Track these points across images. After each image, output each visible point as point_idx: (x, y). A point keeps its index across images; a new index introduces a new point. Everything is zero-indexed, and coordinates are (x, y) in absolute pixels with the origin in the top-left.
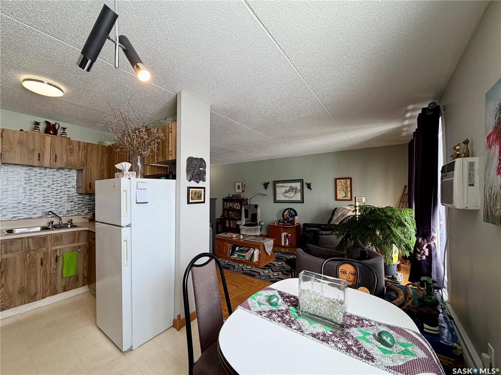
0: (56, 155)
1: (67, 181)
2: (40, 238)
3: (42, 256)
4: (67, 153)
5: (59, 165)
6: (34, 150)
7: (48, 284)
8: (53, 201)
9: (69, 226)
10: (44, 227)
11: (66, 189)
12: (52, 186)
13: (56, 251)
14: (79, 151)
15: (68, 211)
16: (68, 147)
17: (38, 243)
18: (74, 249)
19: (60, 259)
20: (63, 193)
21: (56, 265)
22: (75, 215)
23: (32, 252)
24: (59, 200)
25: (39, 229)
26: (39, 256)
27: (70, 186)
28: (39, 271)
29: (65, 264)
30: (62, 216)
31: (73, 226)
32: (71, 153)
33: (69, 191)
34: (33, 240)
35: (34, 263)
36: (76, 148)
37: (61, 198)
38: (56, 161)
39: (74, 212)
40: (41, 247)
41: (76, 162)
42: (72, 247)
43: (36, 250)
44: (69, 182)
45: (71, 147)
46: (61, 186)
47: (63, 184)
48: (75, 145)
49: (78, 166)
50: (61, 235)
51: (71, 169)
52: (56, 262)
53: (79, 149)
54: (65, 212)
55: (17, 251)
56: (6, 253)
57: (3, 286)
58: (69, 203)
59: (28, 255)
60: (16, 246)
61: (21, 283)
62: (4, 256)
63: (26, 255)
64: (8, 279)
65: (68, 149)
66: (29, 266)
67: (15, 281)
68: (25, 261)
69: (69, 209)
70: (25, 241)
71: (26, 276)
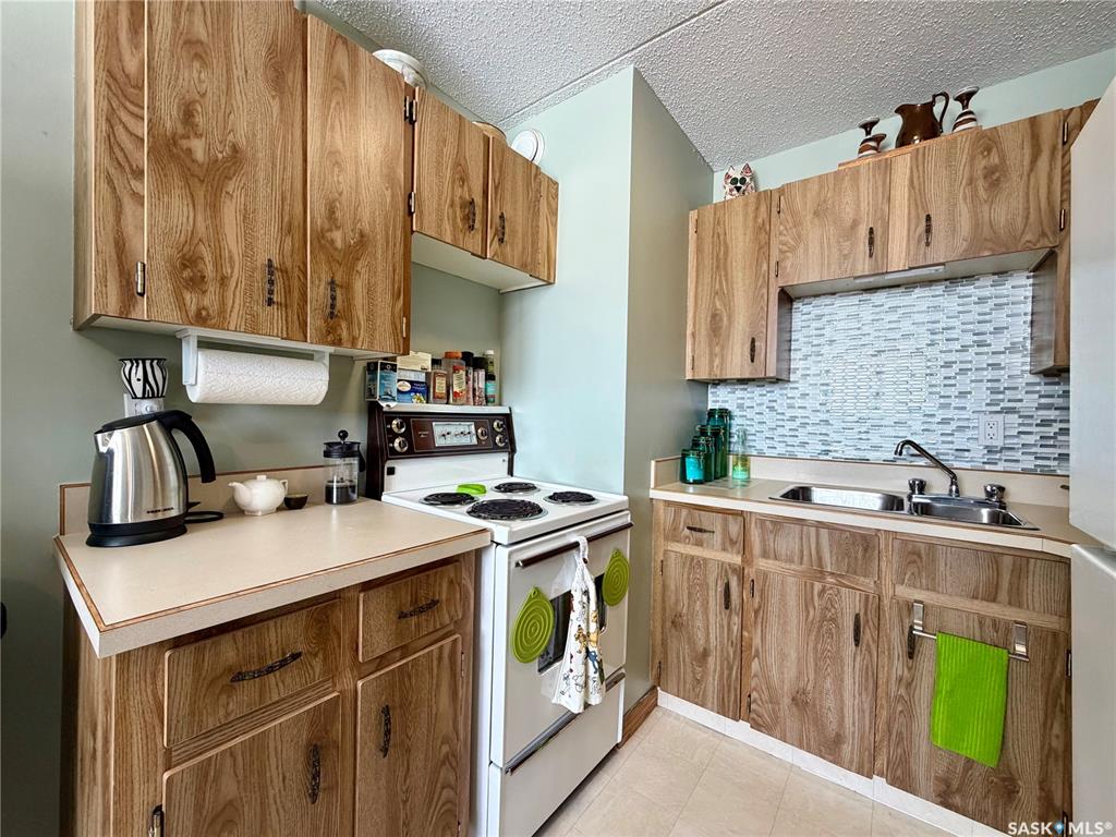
0: (928, 218)
1: (989, 327)
2: (853, 535)
3: (858, 607)
4: (975, 195)
5: (943, 249)
7: (882, 725)
9: (985, 512)
10: (895, 497)
12: (930, 352)
13: (910, 607)
15: (990, 450)
16: (981, 163)
17: (847, 555)
18: (990, 633)
19: (925, 650)
21: (910, 669)
22: (1025, 472)
23: (830, 579)
24: (955, 402)
25: (875, 502)
26: (849, 605)
28: (848, 660)
29: (945, 686)
30: (968, 466)
31: (1002, 520)
32: (994, 185)
33: (996, 366)
34: (830, 535)
35: (833, 620)
36: (1018, 156)
37: (963, 394)
38: (928, 244)
39: (1018, 455)
40: (855, 573)
41: (1019, 221)
42: (981, 620)
43: (841, 576)
45: (995, 159)
46: (964, 349)
47: (969, 339)
48: (1014, 142)
49: (1028, 237)
50: (932, 545)
51: (1002, 273)
52: (911, 655)
54: (978, 453)
55: (791, 561)
56: (765, 555)
57: (757, 655)
58: (1000, 417)
59: (818, 586)
60: (787, 543)
61: (800, 674)
62: (763, 564)
63: (812, 585)
64: (768, 637)
65: (979, 173)
66: (822, 626)
67: (783, 656)
68: (808, 603)
69: (999, 443)
70: (808, 533)
71: (811, 656)
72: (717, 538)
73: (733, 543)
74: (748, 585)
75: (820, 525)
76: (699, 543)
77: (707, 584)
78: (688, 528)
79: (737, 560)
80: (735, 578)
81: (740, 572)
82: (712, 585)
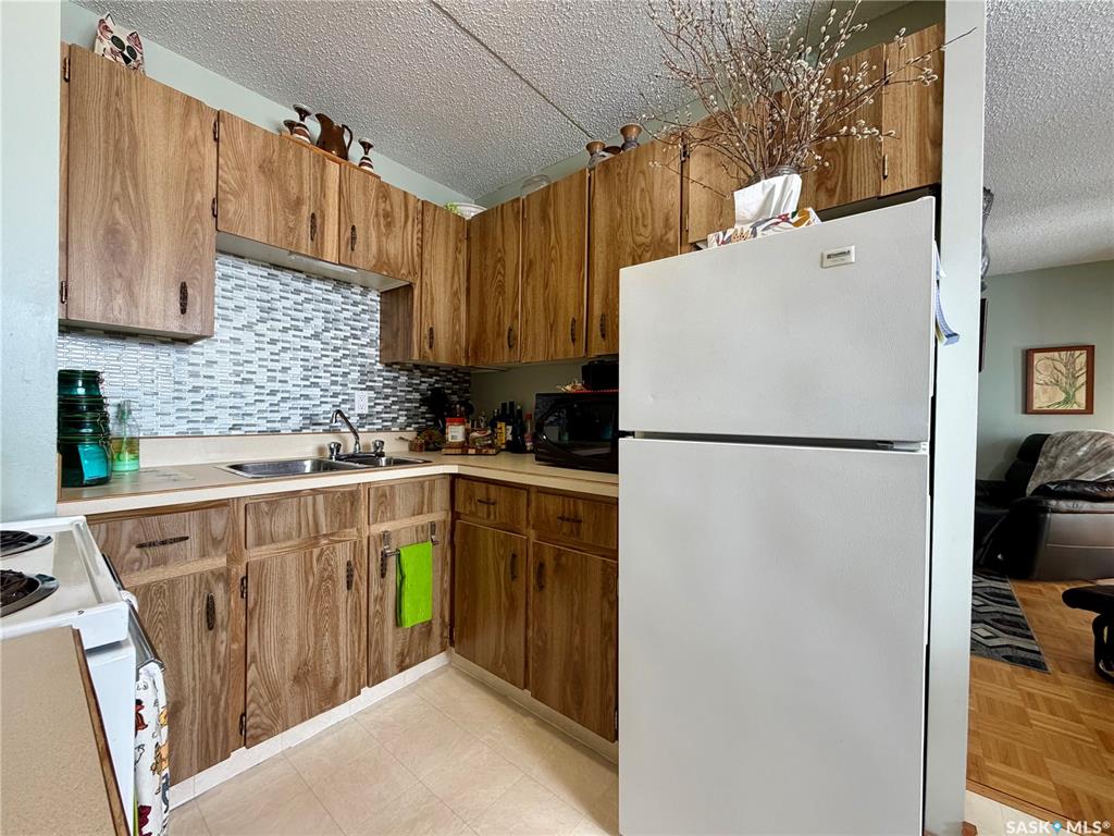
0: (353, 228)
2: (343, 493)
3: (349, 556)
4: (379, 225)
6: (299, 202)
14: (406, 222)
16: (382, 207)
17: (339, 513)
18: (421, 535)
21: (381, 586)
23: (324, 541)
26: (343, 554)
28: (342, 606)
29: (408, 582)
32: (389, 225)
34: (326, 499)
35: (330, 577)
36: (399, 214)
38: (352, 249)
40: (345, 528)
41: (400, 259)
42: (416, 528)
43: (332, 534)
45: (388, 207)
48: (397, 200)
49: (403, 271)
52: (383, 575)
55: (289, 537)
56: (260, 542)
57: (254, 660)
59: (316, 552)
60: (284, 521)
61: (301, 647)
62: (254, 554)
63: (311, 552)
64: (267, 632)
65: (381, 212)
66: (318, 590)
67: (283, 641)
68: (308, 571)
69: (366, 411)
70: (306, 503)
71: (311, 622)
72: (193, 543)
73: (216, 542)
74: (237, 588)
75: (315, 492)
76: (162, 562)
77: (179, 614)
78: (141, 546)
79: (220, 562)
80: (221, 585)
81: (223, 576)
82: (184, 611)
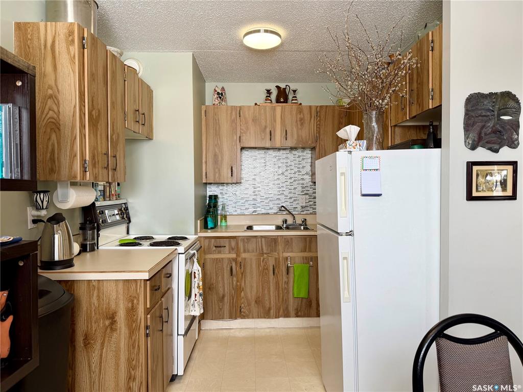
0: (286, 131)
1: (301, 166)
2: (272, 238)
3: (274, 262)
4: (297, 124)
5: (289, 143)
6: (266, 127)
7: (281, 300)
8: (286, 193)
9: (302, 227)
10: (279, 226)
11: (301, 177)
12: (286, 174)
13: (287, 258)
14: (310, 120)
15: (302, 207)
16: (299, 116)
17: (270, 246)
18: (305, 261)
19: (291, 270)
20: (297, 182)
21: (287, 278)
22: (311, 214)
23: (265, 256)
24: (293, 191)
25: (273, 228)
26: (271, 262)
27: (304, 172)
28: (271, 281)
29: (296, 278)
30: (297, 213)
31: (306, 229)
32: (302, 124)
33: (303, 179)
34: (265, 239)
35: (267, 269)
36: (307, 117)
37: (295, 188)
38: (286, 139)
39: (309, 208)
40: (272, 251)
41: (308, 137)
42: (303, 257)
44: (303, 167)
45: (302, 116)
46: (295, 173)
47: (296, 170)
48: (306, 112)
49: (310, 142)
50: (292, 237)
51: (304, 148)
52: (288, 274)
53: (311, 117)
54: (299, 208)
55: (253, 251)
56: (245, 251)
57: (243, 290)
58: (304, 196)
59: (262, 258)
60: (252, 246)
61: (257, 291)
62: (244, 255)
63: (260, 258)
64: (247, 282)
65: (298, 119)
66: (263, 272)
67: (252, 287)
68: (259, 265)
69: (304, 205)
70: (259, 241)
71: (260, 283)
72: (227, 248)
73: (233, 249)
74: (239, 265)
75: (262, 237)
76: (220, 252)
77: (224, 268)
78: (215, 247)
79: (234, 256)
80: (234, 263)
81: (235, 260)
